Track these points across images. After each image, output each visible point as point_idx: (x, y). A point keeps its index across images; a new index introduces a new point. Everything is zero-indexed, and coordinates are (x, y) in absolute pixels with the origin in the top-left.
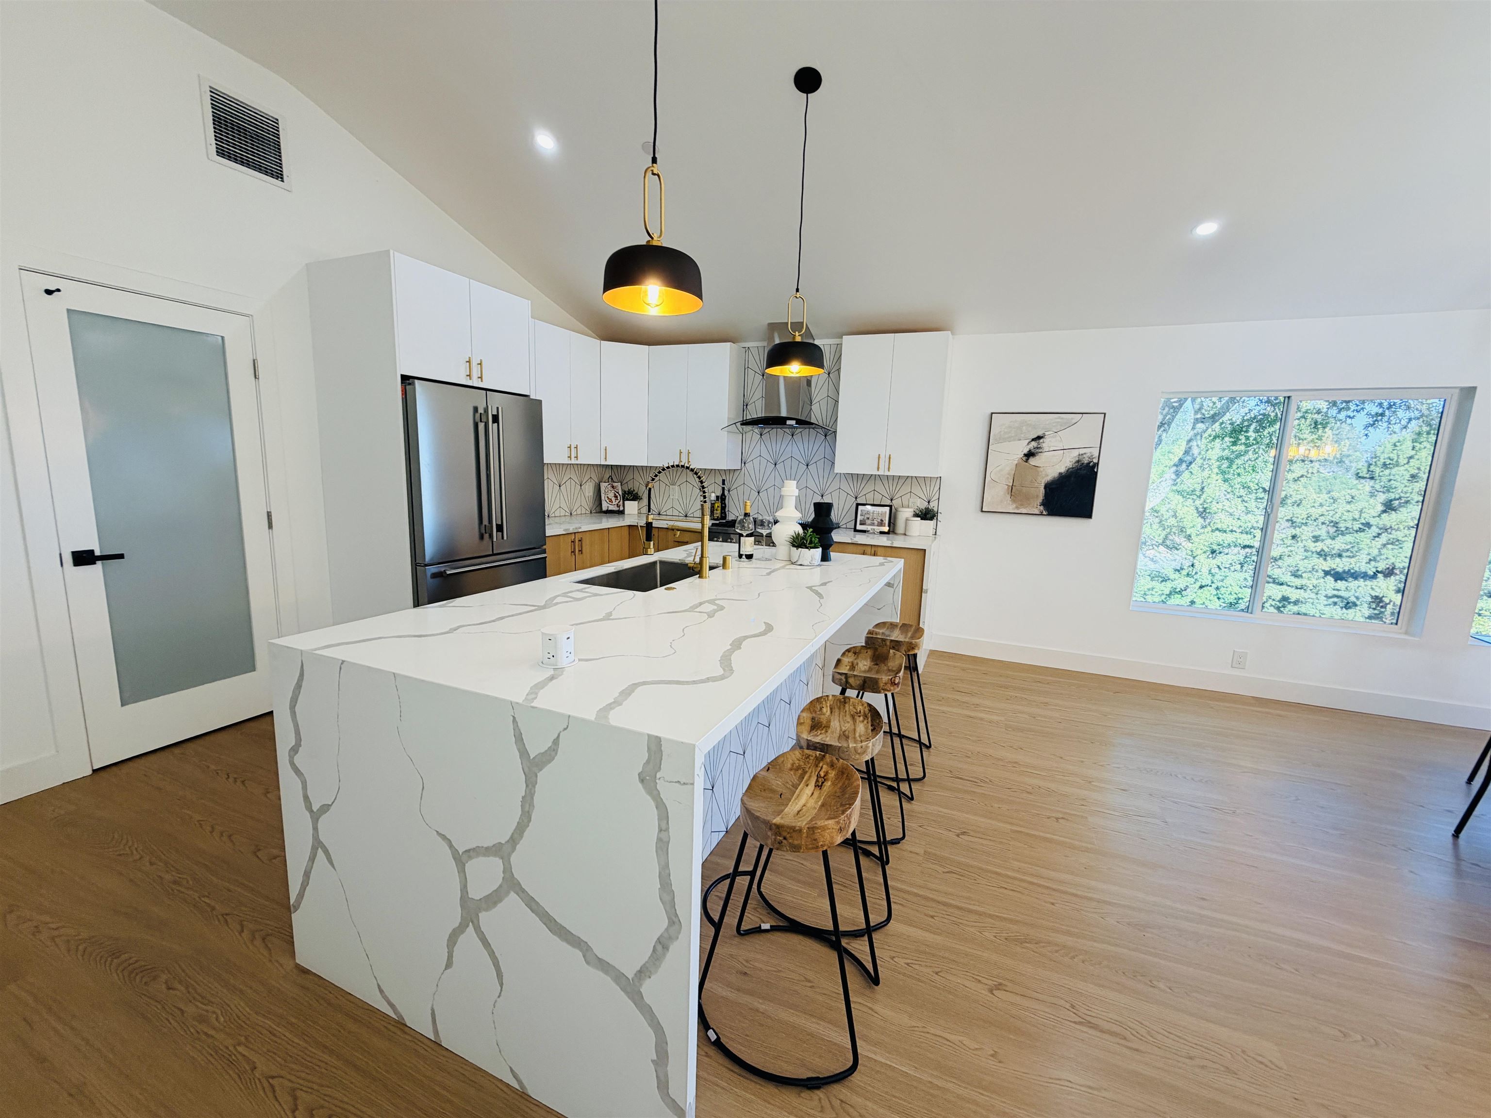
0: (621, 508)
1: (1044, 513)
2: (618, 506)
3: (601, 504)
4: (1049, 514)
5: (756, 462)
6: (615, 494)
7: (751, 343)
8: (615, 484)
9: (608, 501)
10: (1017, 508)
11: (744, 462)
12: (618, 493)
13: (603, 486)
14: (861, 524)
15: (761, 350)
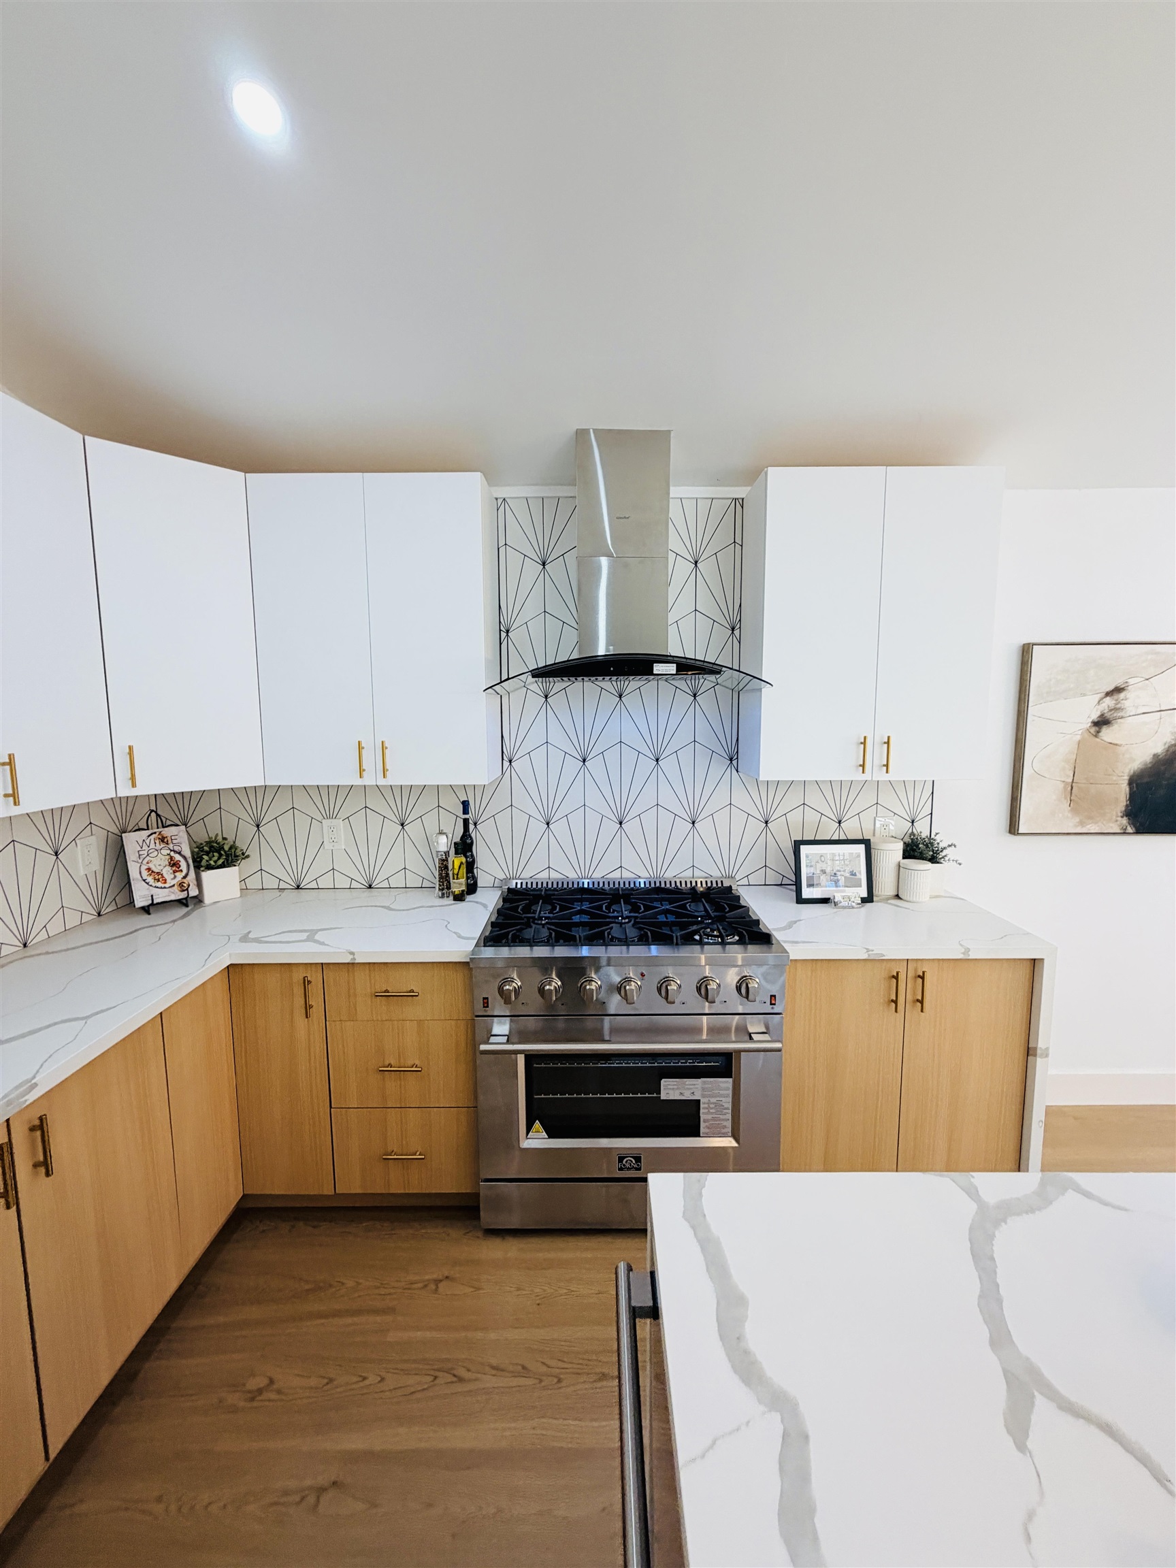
0: (194, 892)
1: (1130, 830)
2: (183, 887)
3: (127, 891)
4: (1139, 832)
5: (539, 757)
6: (171, 858)
7: (508, 488)
8: (169, 836)
9: (150, 880)
10: (1082, 823)
11: (509, 767)
12: (179, 853)
13: (132, 842)
14: (810, 885)
15: (536, 507)
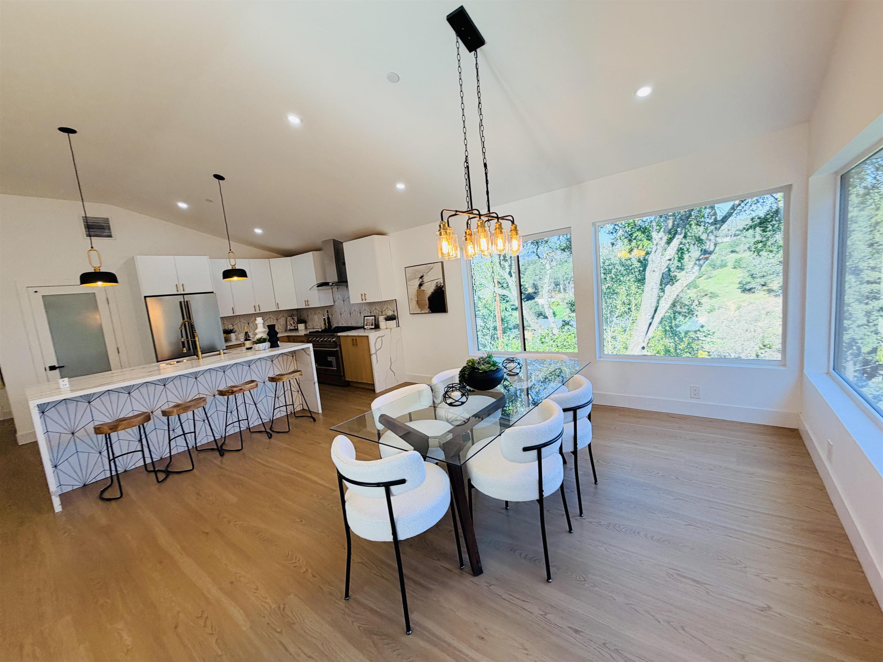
2: (295, 327)
3: (287, 327)
4: (432, 312)
8: (294, 317)
9: (290, 325)
10: (422, 311)
11: (334, 302)
12: (295, 321)
13: (288, 319)
14: (366, 326)
